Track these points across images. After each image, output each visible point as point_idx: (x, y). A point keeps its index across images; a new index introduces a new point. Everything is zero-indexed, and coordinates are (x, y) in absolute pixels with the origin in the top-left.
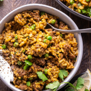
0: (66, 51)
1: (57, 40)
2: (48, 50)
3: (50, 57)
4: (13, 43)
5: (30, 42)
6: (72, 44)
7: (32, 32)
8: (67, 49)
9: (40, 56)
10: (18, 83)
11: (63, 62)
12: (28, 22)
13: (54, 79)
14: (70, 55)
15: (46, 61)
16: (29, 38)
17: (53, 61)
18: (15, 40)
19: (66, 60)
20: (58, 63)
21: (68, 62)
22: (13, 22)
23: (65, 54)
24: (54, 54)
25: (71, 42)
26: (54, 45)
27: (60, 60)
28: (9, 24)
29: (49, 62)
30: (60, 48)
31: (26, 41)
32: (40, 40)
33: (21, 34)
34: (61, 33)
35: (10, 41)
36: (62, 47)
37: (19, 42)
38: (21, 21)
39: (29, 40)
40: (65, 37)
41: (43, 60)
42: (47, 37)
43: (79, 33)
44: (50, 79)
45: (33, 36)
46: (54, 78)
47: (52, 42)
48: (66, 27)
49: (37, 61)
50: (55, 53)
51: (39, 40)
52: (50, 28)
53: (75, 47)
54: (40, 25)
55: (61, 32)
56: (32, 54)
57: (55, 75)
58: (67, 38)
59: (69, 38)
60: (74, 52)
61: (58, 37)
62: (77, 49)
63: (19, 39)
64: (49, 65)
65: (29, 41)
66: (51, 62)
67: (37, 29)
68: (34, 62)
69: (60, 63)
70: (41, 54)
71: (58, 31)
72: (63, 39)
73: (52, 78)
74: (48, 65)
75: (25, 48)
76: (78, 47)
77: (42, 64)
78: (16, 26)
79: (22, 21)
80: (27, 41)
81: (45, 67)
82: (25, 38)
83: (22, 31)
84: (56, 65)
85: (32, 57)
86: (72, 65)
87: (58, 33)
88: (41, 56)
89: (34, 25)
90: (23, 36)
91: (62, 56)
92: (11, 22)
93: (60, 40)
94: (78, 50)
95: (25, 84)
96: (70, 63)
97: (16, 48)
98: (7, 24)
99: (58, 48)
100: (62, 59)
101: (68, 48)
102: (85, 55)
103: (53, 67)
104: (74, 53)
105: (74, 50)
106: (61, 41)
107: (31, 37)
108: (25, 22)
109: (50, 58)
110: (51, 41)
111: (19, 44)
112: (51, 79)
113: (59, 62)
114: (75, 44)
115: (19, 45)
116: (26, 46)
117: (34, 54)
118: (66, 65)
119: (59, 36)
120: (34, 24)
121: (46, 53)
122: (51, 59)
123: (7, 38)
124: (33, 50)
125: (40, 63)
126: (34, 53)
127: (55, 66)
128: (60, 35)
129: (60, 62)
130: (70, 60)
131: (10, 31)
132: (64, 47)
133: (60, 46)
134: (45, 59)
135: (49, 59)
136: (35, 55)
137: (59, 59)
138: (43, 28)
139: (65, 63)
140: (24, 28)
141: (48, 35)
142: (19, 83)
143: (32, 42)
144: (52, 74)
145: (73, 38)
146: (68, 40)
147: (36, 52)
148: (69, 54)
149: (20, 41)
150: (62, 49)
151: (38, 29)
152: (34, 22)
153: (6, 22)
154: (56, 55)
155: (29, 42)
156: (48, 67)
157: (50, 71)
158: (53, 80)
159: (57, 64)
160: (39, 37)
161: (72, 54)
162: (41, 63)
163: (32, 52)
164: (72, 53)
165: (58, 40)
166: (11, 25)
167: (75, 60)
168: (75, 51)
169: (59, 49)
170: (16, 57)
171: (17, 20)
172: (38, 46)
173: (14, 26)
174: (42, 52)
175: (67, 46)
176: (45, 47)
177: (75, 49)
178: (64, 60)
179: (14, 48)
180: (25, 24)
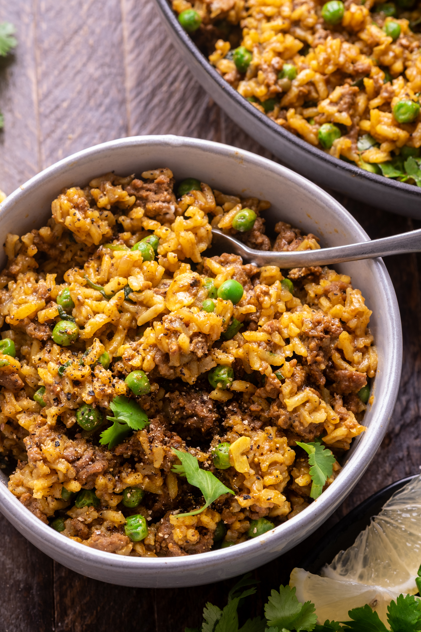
0: (320, 348)
1: (266, 298)
2: (226, 351)
3: (238, 386)
4: (52, 324)
5: (134, 318)
6: (346, 316)
7: (141, 268)
8: (321, 339)
9: (190, 377)
10: (81, 526)
11: (304, 404)
12: (118, 228)
13: (264, 491)
14: (337, 373)
15: (218, 405)
16: (131, 296)
17: (254, 408)
18: (60, 311)
19: (322, 396)
20: (282, 411)
21: (333, 407)
22: (45, 231)
23: (315, 362)
24: (257, 365)
25: (338, 307)
26: (253, 325)
27: (293, 394)
28: (26, 238)
29: (234, 413)
30: (287, 341)
31: (115, 310)
32: (185, 298)
33: (88, 285)
34: (285, 272)
35: (34, 319)
36: (297, 331)
37: (81, 318)
38: (88, 220)
39: (127, 305)
40: (306, 294)
41: (204, 402)
42: (217, 289)
43: (375, 259)
44: (245, 495)
45: (150, 283)
46: (265, 487)
47: (243, 310)
48: (310, 241)
49: (173, 406)
50: (262, 359)
51: (181, 302)
52: (232, 250)
53: (358, 332)
54: (178, 236)
55: (286, 266)
56: (146, 365)
57: (271, 474)
58: (317, 296)
59: (326, 294)
60: (357, 356)
61: (273, 290)
62: (372, 344)
63: (81, 304)
64: (238, 428)
65: (127, 311)
66: (244, 412)
67: (165, 256)
68: (158, 412)
69: (290, 409)
70: (194, 366)
71: (269, 261)
72: (298, 301)
73: (256, 487)
74: (231, 428)
75: (111, 348)
76: (375, 335)
77: (202, 419)
78: (62, 253)
79: (93, 222)
80: (121, 310)
81: (217, 437)
82: (108, 298)
83: (91, 270)
84: (271, 422)
85: (151, 382)
86: (351, 419)
87: (273, 270)
88: (192, 380)
89: (152, 239)
90: (96, 294)
91: (300, 374)
92: (34, 231)
93: (281, 306)
94: (374, 348)
95: (120, 528)
96: (343, 410)
97: (64, 348)
98: (16, 238)
99: (277, 339)
100: (300, 389)
101: (326, 331)
102: (408, 402)
103: (260, 436)
104: (359, 363)
105: (357, 349)
106: (288, 310)
107: (140, 291)
108: (105, 228)
109: (241, 394)
110: (241, 306)
111: (82, 327)
112: (249, 491)
113: (284, 407)
114: (358, 314)
115: (78, 334)
116: (118, 338)
117: (157, 366)
118: (320, 417)
119: (277, 283)
120: (151, 232)
121: (220, 366)
122: (246, 397)
123: (19, 305)
124: (154, 346)
125: (192, 416)
126: (158, 358)
127: (269, 428)
128: (282, 282)
129: (292, 402)
130: (337, 397)
131: (31, 276)
132: (305, 329)
133: (287, 327)
134: (215, 394)
135: (237, 397)
136: (164, 370)
137: (286, 388)
138: (193, 254)
139: (316, 409)
140: (100, 258)
141: (219, 278)
142: (89, 526)
143: (145, 316)
144: (256, 466)
145: (349, 290)
146: (324, 302)
147: (166, 357)
148: (333, 367)
149: (85, 310)
150: (296, 341)
151: (172, 256)
152: (150, 224)
153: (12, 233)
154: (270, 369)
155: (128, 315)
156: (229, 436)
157: (245, 453)
158: (258, 500)
159: (278, 417)
160: (176, 287)
161: (345, 365)
162: (197, 415)
163: (149, 357)
164: (350, 363)
165: (273, 300)
166: (34, 244)
167: (366, 402)
168: (365, 351)
169: (283, 343)
170: (68, 387)
171: (65, 214)
172: (177, 325)
173: (53, 253)
174: (200, 353)
175: (319, 323)
176: (212, 328)
177: (362, 342)
178: (308, 393)
179: (56, 348)
180: (107, 240)
